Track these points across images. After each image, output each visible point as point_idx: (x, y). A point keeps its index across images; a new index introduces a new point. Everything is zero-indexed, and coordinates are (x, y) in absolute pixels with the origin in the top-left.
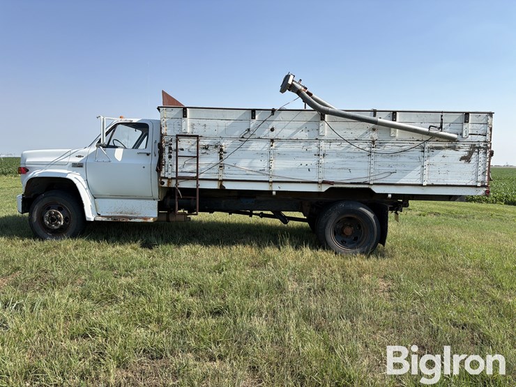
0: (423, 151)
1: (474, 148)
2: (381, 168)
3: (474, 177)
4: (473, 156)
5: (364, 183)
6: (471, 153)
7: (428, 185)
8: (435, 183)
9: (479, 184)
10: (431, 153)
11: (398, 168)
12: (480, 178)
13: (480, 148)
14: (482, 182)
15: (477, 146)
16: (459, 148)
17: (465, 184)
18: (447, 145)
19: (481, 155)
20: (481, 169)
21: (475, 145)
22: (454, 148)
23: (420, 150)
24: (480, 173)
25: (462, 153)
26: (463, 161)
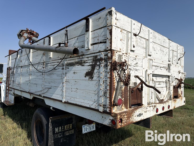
0: (63, 69)
1: (96, 61)
2: (46, 84)
3: (96, 98)
4: (96, 71)
5: (40, 96)
6: (93, 67)
7: (65, 103)
8: (69, 101)
9: (101, 109)
10: (67, 69)
11: (52, 84)
12: (102, 100)
13: (101, 59)
14: (104, 106)
15: (99, 57)
16: (85, 62)
17: (88, 106)
18: (77, 60)
19: (102, 69)
20: (102, 87)
21: (96, 56)
22: (81, 63)
23: (62, 67)
24: (102, 93)
25: (87, 68)
26: (87, 78)
